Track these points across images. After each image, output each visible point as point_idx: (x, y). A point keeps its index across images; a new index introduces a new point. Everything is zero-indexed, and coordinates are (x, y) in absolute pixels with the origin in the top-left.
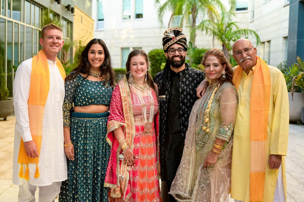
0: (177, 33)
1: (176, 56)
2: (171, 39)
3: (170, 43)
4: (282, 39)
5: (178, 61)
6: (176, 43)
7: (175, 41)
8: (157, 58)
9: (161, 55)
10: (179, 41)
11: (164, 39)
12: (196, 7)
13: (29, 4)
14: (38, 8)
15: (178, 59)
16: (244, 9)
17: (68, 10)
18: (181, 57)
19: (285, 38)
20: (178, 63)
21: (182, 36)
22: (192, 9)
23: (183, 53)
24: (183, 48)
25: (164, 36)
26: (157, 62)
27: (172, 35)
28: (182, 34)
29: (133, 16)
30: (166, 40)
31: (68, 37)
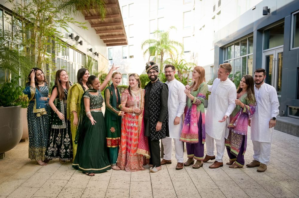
0: (152, 63)
1: (152, 76)
2: (149, 67)
3: (148, 69)
4: (210, 67)
5: (153, 78)
6: (152, 69)
7: (151, 68)
8: (143, 79)
9: (145, 77)
10: (153, 67)
11: (146, 67)
12: (163, 51)
13: (77, 52)
14: (81, 54)
15: (153, 77)
16: (188, 52)
17: (96, 55)
18: (155, 76)
19: (212, 67)
20: (153, 79)
21: (155, 65)
22: (161, 53)
23: (156, 74)
24: (156, 71)
25: (146, 66)
26: (143, 81)
27: (150, 65)
28: (155, 64)
29: (128, 57)
30: (147, 67)
31: (95, 69)
